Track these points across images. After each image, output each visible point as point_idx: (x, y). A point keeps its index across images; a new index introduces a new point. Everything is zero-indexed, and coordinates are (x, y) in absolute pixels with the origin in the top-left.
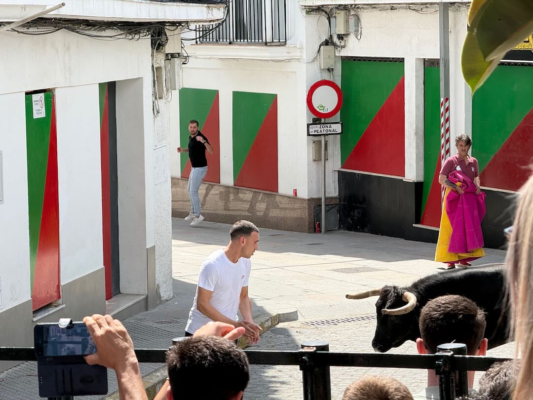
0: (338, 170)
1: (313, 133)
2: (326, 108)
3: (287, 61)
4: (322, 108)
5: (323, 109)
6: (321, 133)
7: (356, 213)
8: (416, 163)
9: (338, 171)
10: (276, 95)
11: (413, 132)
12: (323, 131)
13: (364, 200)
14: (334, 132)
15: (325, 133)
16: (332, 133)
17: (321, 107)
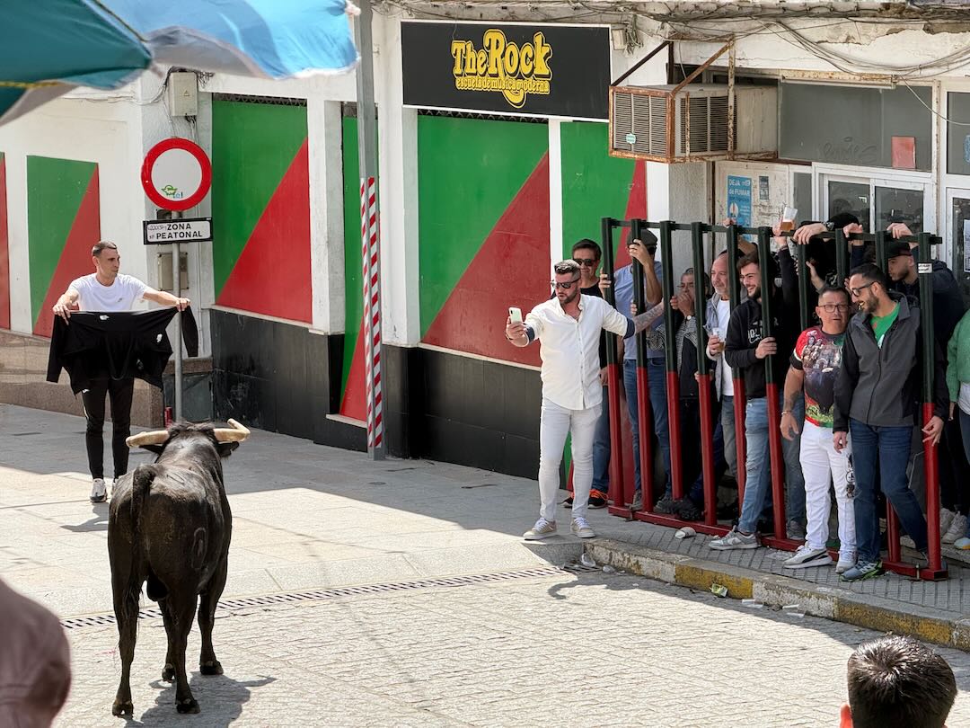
0: (210, 307)
1: (155, 240)
2: (179, 192)
3: (112, 100)
4: (172, 192)
5: (174, 194)
6: (170, 239)
7: (240, 391)
8: (330, 299)
9: (211, 310)
10: (97, 164)
11: (323, 241)
12: (174, 235)
13: (253, 367)
14: (195, 238)
15: (179, 238)
16: (192, 238)
17: (169, 189)
